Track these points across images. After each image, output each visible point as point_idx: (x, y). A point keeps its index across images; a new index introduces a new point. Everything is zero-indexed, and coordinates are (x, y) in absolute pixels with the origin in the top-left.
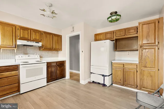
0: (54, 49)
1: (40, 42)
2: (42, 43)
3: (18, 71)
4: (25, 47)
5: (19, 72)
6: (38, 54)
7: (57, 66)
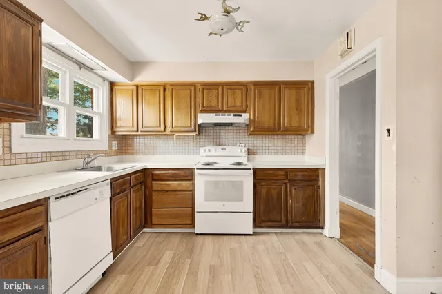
0: (284, 128)
1: (245, 112)
2: (250, 115)
3: (191, 182)
4: (218, 128)
5: (193, 185)
6: (244, 145)
7: (286, 184)
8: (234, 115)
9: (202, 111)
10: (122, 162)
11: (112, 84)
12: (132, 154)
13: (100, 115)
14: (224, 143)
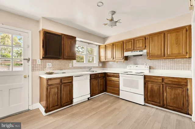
2: (147, 51)
5: (119, 79)
7: (163, 84)
8: (139, 51)
9: (126, 51)
10: (103, 70)
11: (99, 46)
12: (106, 68)
13: (96, 56)
14: (138, 63)
